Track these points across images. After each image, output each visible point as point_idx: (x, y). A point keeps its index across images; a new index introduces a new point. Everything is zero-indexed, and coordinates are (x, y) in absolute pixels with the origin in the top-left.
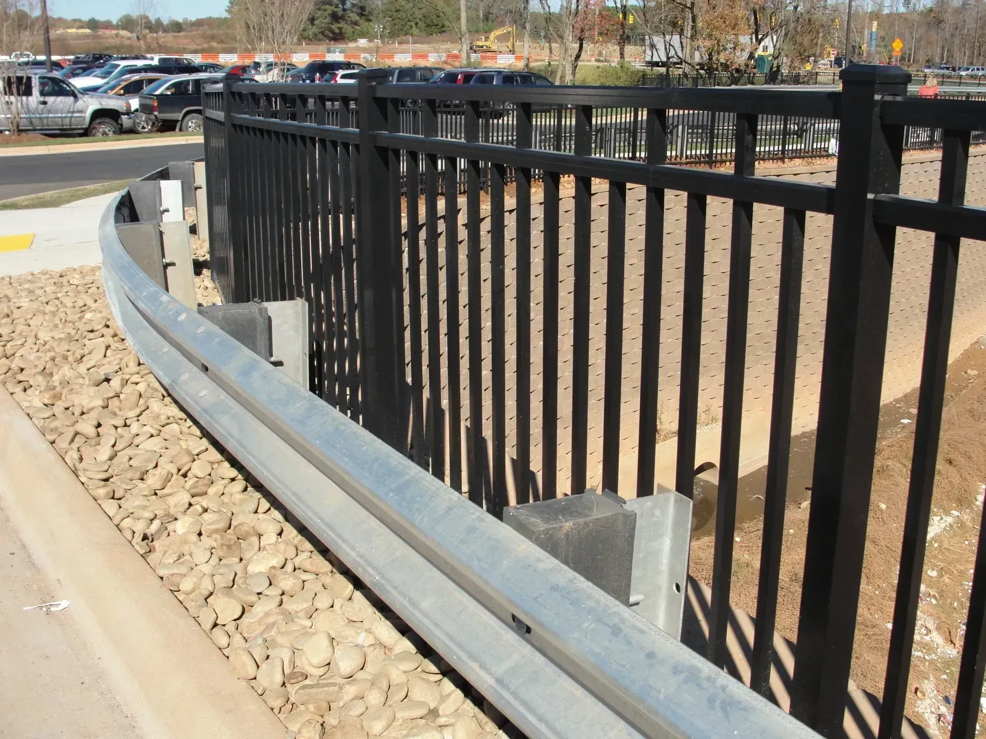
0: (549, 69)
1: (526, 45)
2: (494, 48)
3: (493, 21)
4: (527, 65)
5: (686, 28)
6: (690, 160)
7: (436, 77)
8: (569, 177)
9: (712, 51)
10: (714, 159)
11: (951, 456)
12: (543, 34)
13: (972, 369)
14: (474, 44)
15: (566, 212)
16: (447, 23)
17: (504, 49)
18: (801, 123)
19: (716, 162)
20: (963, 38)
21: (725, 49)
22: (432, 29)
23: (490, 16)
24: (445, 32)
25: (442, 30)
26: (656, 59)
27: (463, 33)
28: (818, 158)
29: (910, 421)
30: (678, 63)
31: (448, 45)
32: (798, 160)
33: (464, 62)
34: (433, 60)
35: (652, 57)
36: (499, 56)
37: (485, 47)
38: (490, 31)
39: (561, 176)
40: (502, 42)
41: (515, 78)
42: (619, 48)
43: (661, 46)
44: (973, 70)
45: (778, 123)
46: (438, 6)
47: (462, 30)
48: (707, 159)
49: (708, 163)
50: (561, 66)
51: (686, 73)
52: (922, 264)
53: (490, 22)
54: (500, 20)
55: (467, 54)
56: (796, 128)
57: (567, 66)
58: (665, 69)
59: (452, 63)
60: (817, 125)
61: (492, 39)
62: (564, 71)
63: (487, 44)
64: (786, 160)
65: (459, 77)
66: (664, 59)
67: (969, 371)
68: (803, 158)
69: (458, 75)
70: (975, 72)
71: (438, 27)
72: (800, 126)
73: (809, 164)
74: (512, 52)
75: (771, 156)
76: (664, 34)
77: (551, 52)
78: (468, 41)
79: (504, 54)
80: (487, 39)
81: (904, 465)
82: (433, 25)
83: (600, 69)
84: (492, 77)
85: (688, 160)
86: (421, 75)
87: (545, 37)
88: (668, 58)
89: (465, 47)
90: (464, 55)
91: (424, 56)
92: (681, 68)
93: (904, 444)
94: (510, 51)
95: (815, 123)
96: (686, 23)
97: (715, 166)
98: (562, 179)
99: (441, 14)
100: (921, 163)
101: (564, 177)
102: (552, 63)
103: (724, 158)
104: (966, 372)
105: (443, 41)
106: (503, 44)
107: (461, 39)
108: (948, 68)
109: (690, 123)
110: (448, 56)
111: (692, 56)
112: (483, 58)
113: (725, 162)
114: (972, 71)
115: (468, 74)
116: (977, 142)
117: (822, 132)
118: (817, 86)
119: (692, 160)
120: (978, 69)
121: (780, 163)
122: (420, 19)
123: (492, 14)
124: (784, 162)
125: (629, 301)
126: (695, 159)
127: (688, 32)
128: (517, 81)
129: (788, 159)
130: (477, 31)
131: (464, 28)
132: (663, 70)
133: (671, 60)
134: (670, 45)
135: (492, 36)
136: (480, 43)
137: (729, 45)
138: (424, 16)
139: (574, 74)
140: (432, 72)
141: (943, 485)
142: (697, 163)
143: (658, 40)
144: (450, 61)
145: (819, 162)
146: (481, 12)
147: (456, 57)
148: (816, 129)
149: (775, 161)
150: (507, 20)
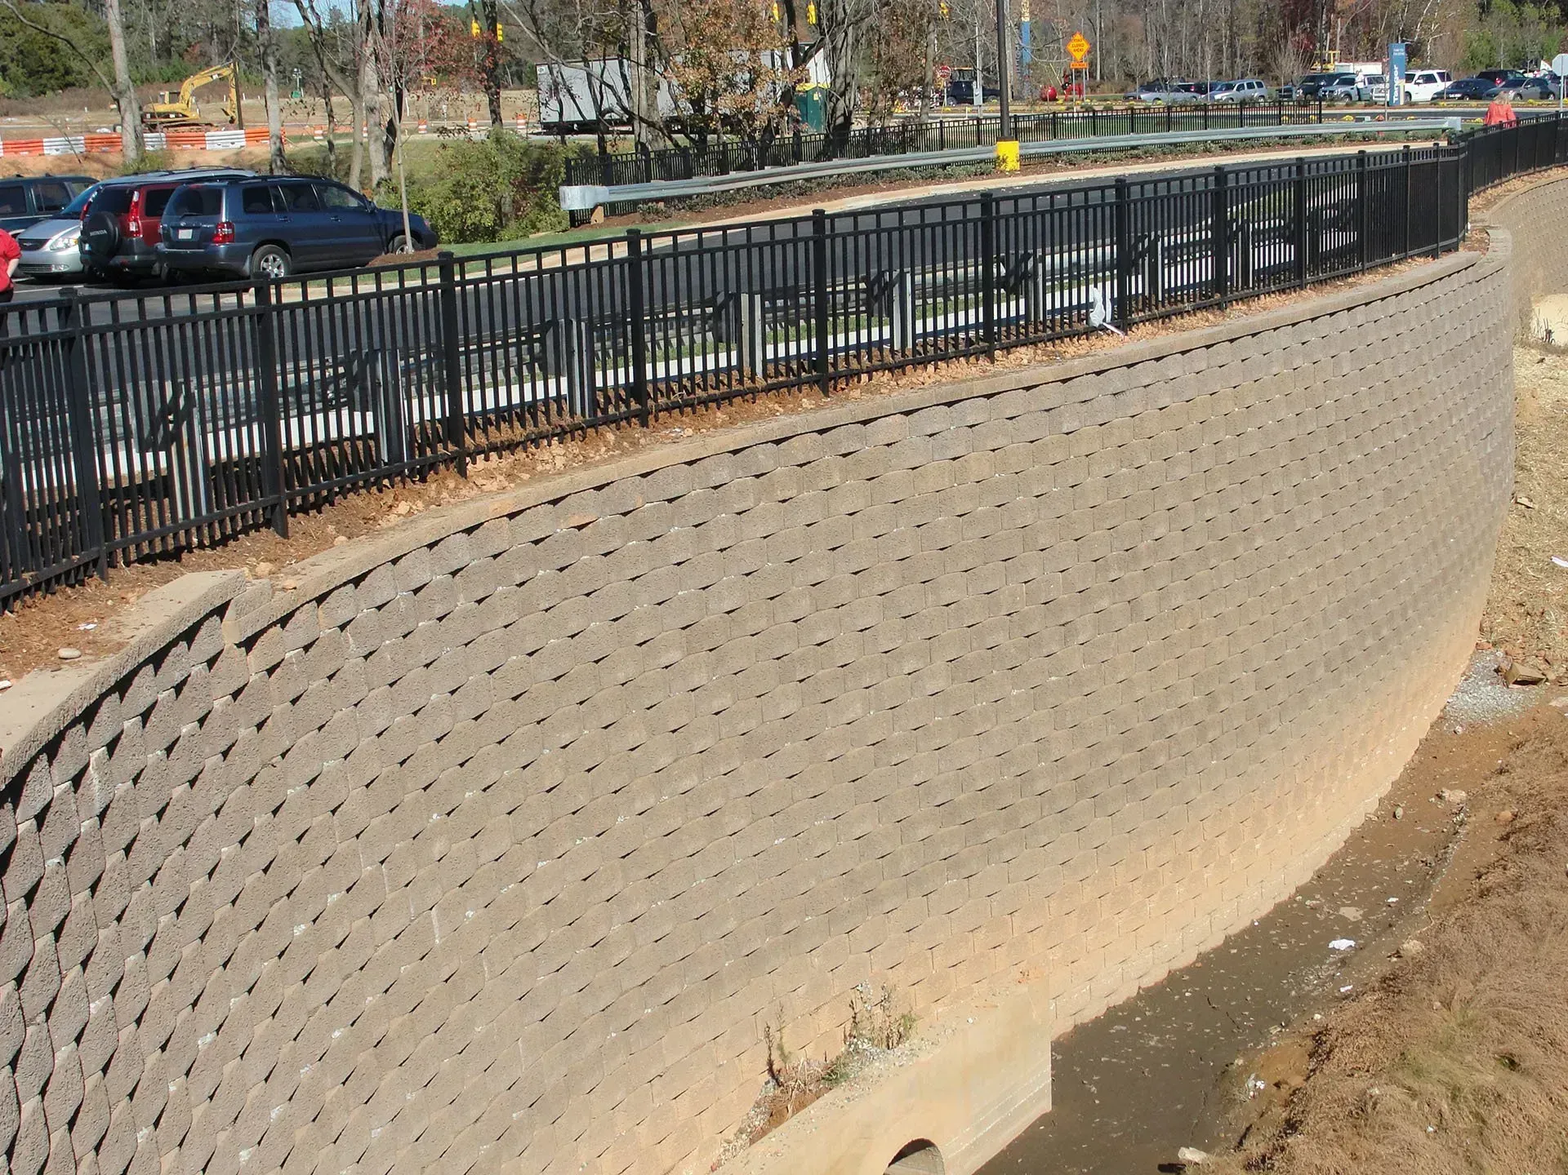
0: (332, 158)
1: (273, 106)
2: (193, 116)
3: (181, 55)
4: (280, 152)
5: (633, 43)
6: (774, 381)
7: (75, 201)
8: (487, 459)
9: (704, 91)
10: (831, 370)
11: (1511, 1046)
12: (297, 77)
13: (1452, 788)
14: (145, 109)
15: (495, 557)
16: (75, 65)
17: (216, 117)
18: (1012, 259)
19: (836, 378)
20: (1196, 23)
21: (732, 85)
22: (43, 81)
23: (174, 42)
24: (73, 85)
25: (66, 81)
26: (571, 115)
27: (121, 87)
28: (1067, 340)
29: (1352, 943)
30: (621, 123)
31: (87, 115)
32: (1023, 350)
33: (132, 153)
34: (55, 153)
35: (561, 114)
36: (211, 134)
37: (172, 116)
38: (181, 76)
39: (468, 459)
40: (208, 102)
41: (272, 192)
42: (486, 99)
43: (580, 88)
44: (1241, 87)
45: (971, 261)
46: (51, 27)
47: (119, 80)
48: (814, 373)
49: (817, 382)
50: (358, 147)
51: (643, 145)
52: (1319, 562)
53: (175, 56)
54: (197, 50)
55: (137, 137)
56: (1003, 271)
57: (372, 148)
58: (596, 137)
59: (104, 157)
60: (1048, 259)
61: (187, 96)
62: (366, 157)
63: (178, 107)
64: (997, 353)
65: (135, 198)
66: (591, 115)
67: (1447, 794)
68: (1034, 343)
69: (132, 194)
70: (1246, 92)
71: (57, 74)
72: (1012, 265)
73: (1051, 357)
74: (236, 122)
75: (962, 347)
76: (585, 61)
77: (331, 116)
78: (135, 106)
79: (218, 128)
80: (175, 96)
81: (1409, 1089)
82: (44, 72)
83: (450, 152)
84: (216, 195)
85: (770, 381)
86: (37, 197)
87: (303, 83)
88: (601, 113)
89: (131, 119)
90: (129, 139)
91: (34, 145)
92: (632, 132)
93: (1387, 1027)
94: (232, 121)
95: (1044, 254)
96: (633, 33)
97: (835, 389)
98: (470, 467)
99: (61, 45)
100: (1294, 325)
101: (474, 462)
102: (336, 142)
103: (854, 364)
104: (1440, 797)
105: (71, 106)
106: (211, 106)
107: (117, 101)
108: (1187, 89)
109: (768, 286)
110: (91, 142)
111: (652, 105)
112: (172, 141)
113: (858, 374)
114: (1238, 90)
115: (152, 188)
116: (1385, 260)
117: (1061, 274)
118: (946, 151)
119: (781, 379)
120: (1250, 86)
121: (983, 362)
122: (12, 60)
123: (178, 38)
124: (992, 360)
125: (670, 761)
126: (788, 375)
127: (639, 52)
128: (277, 198)
129: (1001, 349)
130: (148, 80)
131: (122, 76)
132: (589, 139)
133: (607, 117)
134: (603, 82)
135: (188, 87)
136: (160, 108)
137: (739, 74)
138: (21, 52)
139: (388, 162)
140: (65, 188)
141: (1515, 1131)
142: (794, 386)
143: (574, 75)
144: (95, 152)
145: (1071, 350)
146: (152, 34)
147: (111, 142)
148: (1048, 268)
149: (972, 359)
150: (214, 49)
